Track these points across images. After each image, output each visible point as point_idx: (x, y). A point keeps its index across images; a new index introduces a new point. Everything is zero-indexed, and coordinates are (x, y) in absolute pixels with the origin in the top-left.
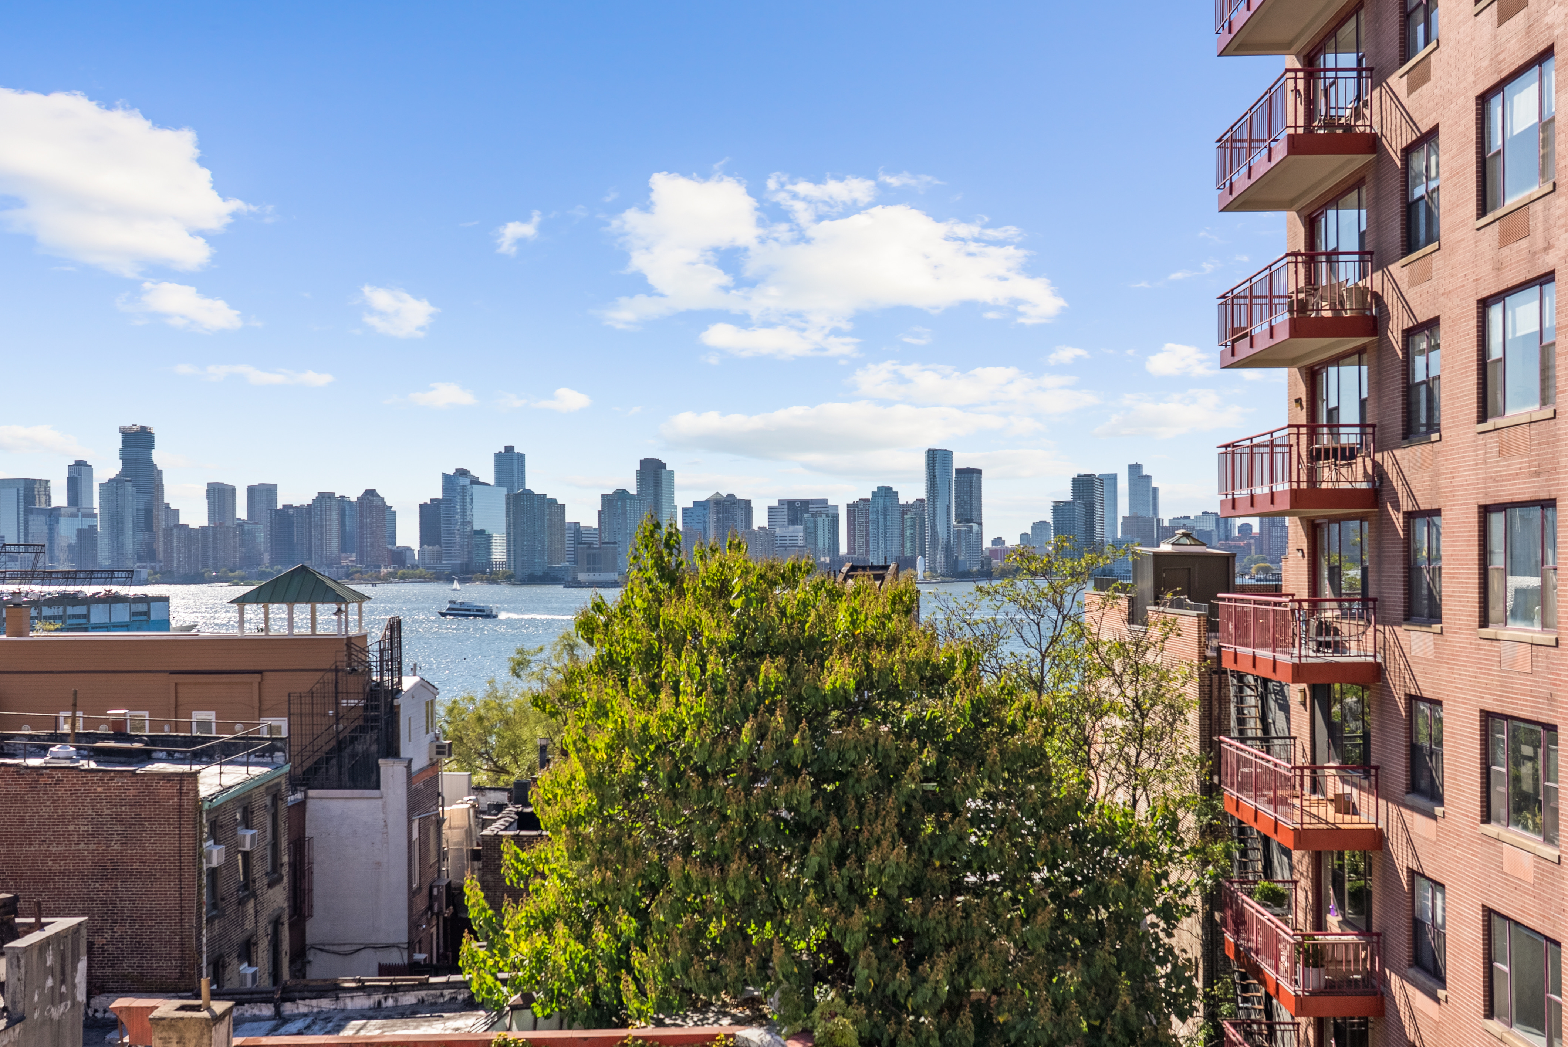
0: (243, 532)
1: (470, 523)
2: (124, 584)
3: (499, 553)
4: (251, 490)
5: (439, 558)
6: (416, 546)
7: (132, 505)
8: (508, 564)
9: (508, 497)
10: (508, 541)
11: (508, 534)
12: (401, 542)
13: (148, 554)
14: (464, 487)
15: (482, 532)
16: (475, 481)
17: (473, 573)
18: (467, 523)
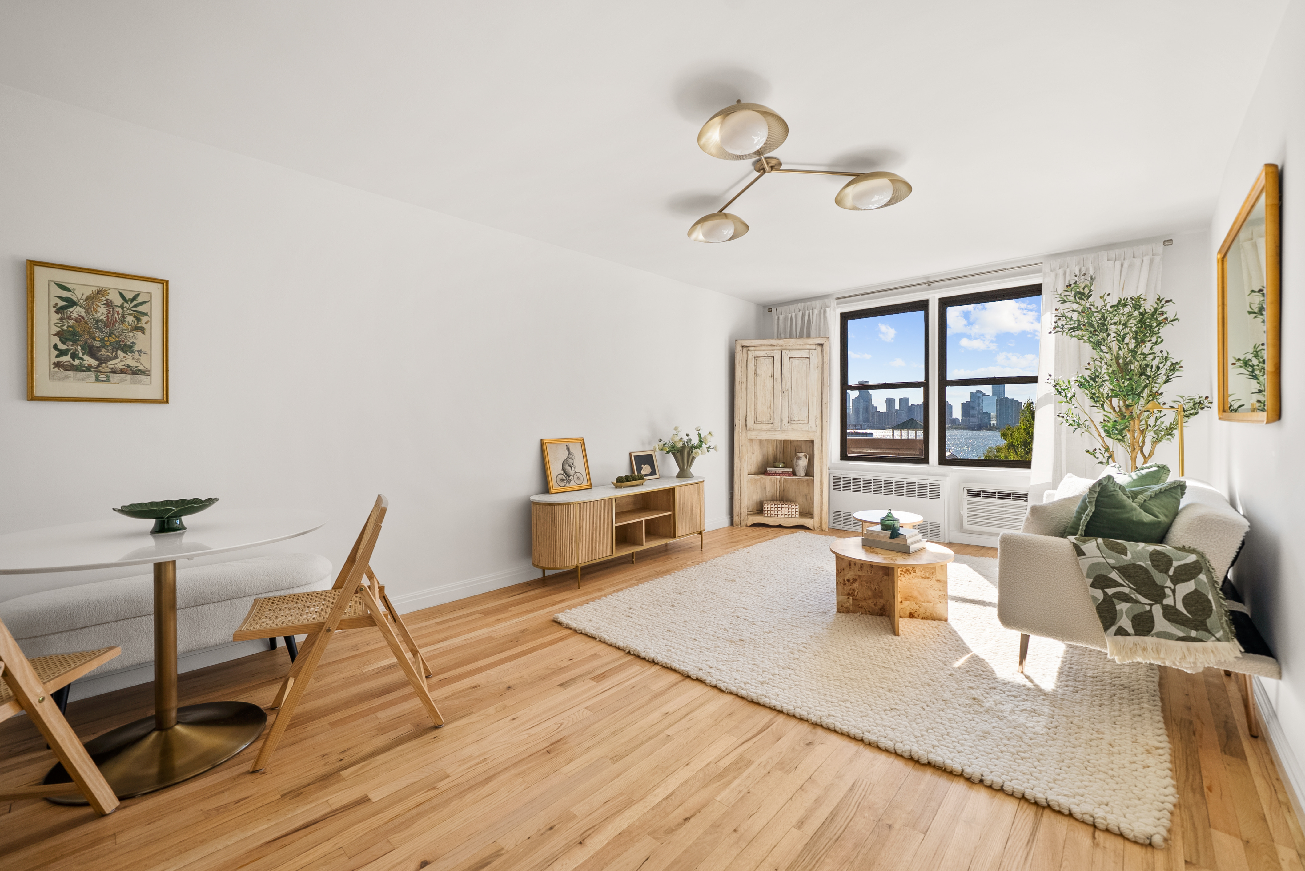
0: (897, 413)
1: (982, 409)
2: (859, 429)
3: (993, 420)
4: (900, 400)
5: (969, 421)
6: (960, 417)
7: (862, 405)
8: (997, 424)
9: (997, 400)
10: (997, 416)
11: (997, 413)
12: (954, 416)
13: (867, 420)
14: (979, 397)
15: (987, 412)
16: (984, 395)
17: (982, 427)
18: (979, 409)
